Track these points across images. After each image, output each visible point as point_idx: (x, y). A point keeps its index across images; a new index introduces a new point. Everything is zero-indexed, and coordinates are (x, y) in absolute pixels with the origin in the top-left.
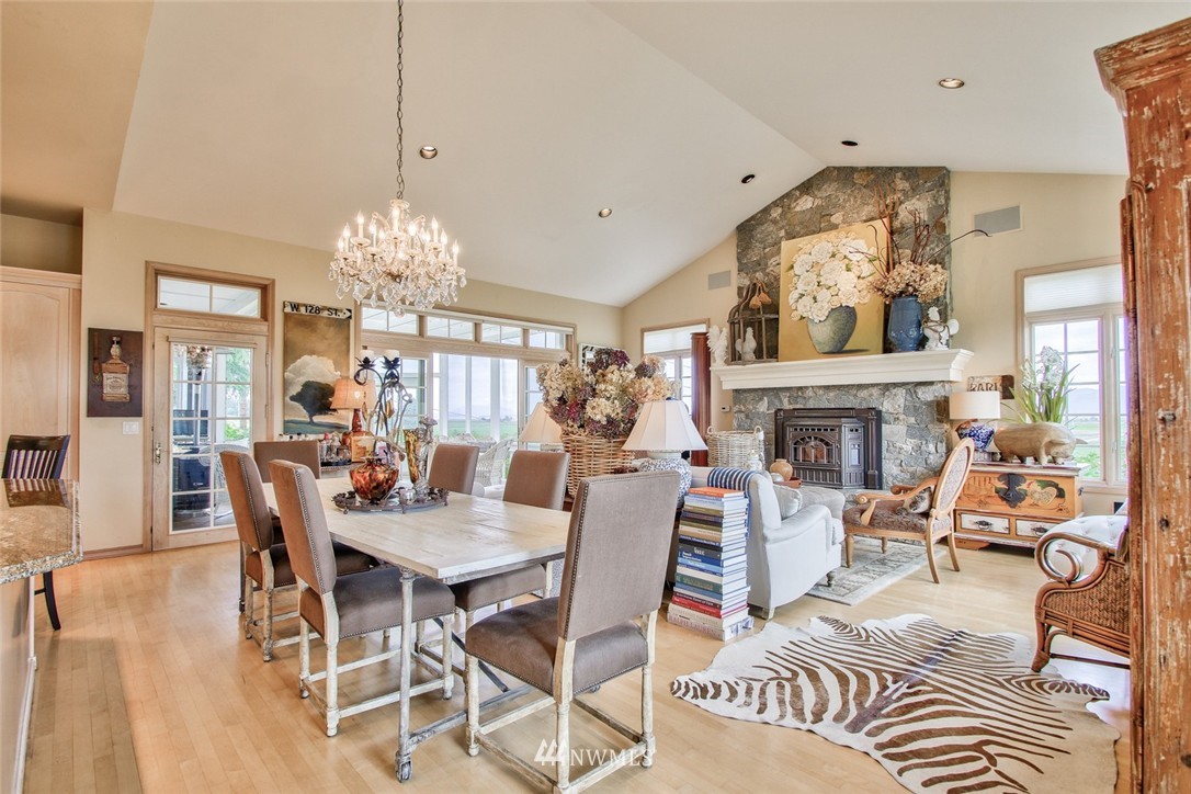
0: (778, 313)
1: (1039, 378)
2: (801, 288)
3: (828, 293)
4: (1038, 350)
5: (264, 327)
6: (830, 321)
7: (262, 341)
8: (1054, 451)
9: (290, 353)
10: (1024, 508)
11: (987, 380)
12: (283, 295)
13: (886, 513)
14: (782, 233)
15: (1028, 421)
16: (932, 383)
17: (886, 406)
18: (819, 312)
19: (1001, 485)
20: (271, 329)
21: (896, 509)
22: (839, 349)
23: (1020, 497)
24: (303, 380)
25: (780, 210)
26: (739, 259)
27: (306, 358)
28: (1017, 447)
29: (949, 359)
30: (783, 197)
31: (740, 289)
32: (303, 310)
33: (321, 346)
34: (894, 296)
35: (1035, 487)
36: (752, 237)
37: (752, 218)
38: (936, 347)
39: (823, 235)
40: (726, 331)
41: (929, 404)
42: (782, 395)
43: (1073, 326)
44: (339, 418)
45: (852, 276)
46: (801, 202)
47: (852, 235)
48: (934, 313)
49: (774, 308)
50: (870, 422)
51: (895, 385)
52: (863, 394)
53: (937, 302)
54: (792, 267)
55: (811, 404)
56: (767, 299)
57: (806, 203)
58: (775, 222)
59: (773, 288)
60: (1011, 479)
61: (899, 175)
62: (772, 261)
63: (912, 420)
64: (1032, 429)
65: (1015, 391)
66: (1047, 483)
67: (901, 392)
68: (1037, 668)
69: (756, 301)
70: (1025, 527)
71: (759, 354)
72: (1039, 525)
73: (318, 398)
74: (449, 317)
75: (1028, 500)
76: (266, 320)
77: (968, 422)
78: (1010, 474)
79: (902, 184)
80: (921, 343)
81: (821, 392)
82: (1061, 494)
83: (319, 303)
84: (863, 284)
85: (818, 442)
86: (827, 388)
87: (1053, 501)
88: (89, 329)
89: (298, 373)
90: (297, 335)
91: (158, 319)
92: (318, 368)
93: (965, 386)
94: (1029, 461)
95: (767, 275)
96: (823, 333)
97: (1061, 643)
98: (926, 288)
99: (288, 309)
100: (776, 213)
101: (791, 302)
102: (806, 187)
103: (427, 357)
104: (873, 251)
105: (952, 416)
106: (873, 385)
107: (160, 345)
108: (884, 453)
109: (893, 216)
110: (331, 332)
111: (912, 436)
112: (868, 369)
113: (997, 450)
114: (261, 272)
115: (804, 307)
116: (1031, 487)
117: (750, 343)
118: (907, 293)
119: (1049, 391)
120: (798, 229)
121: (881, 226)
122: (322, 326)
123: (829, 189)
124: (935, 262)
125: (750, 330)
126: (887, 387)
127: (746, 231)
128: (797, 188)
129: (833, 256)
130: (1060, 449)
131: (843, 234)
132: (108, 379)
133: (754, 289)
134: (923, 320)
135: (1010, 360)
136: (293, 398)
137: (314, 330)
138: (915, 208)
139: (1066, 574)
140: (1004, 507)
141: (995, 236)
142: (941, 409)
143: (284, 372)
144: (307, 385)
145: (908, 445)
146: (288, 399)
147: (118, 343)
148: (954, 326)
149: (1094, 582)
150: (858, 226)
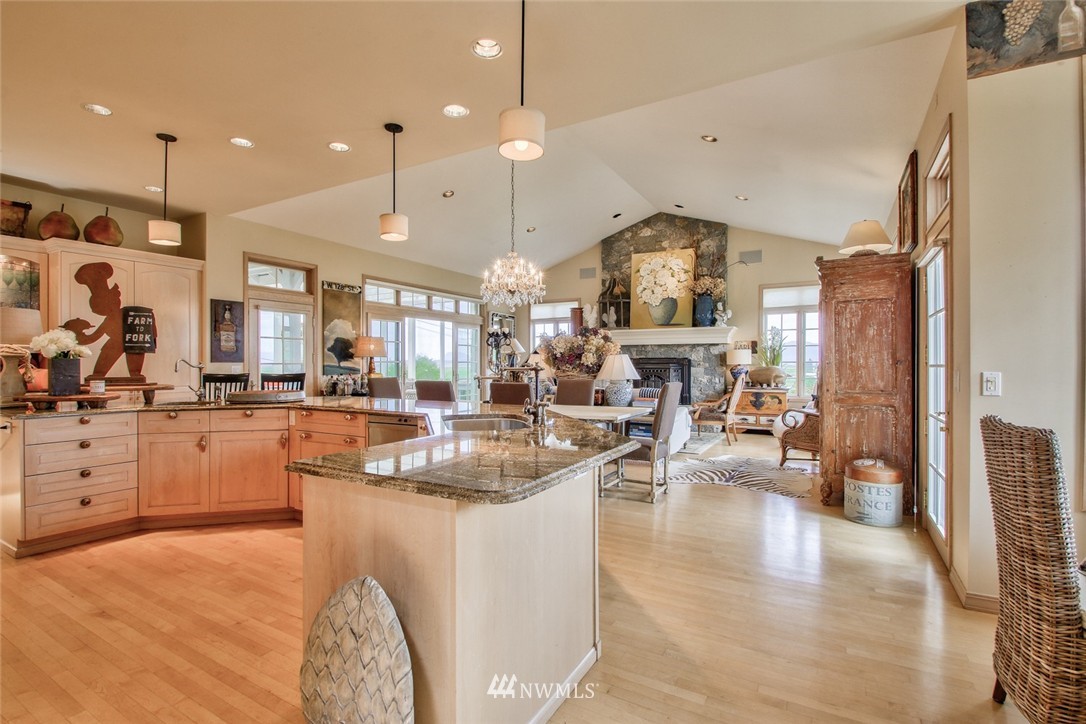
0: (629, 298)
1: (770, 343)
2: (644, 284)
3: (661, 289)
4: (769, 328)
5: (310, 299)
6: (662, 306)
7: (311, 308)
8: (777, 380)
9: (327, 318)
10: (763, 410)
11: (746, 344)
12: (323, 276)
13: (706, 412)
14: (632, 249)
15: (764, 365)
16: (717, 345)
17: (693, 357)
18: (655, 300)
19: (753, 399)
20: (315, 300)
21: (711, 411)
22: (667, 322)
23: (762, 404)
24: (334, 336)
25: (630, 234)
26: (603, 262)
27: (336, 320)
28: (760, 380)
29: (726, 332)
30: (633, 226)
31: (604, 282)
32: (334, 286)
33: (344, 313)
34: (699, 295)
35: (769, 399)
36: (612, 248)
37: (612, 236)
38: (721, 325)
39: (658, 254)
40: (596, 308)
41: (716, 356)
42: (632, 349)
43: (785, 316)
44: (354, 363)
45: (675, 280)
46: (644, 231)
47: (675, 256)
48: (720, 306)
49: (627, 295)
50: (684, 366)
51: (699, 345)
52: (680, 350)
53: (720, 300)
54: (638, 271)
55: (650, 356)
56: (624, 290)
57: (647, 232)
58: (627, 241)
59: (626, 282)
60: (758, 396)
61: (701, 224)
62: (626, 265)
63: (707, 365)
64: (767, 369)
65: (758, 349)
66: (773, 397)
67: (701, 349)
68: (782, 465)
69: (617, 290)
70: (763, 420)
71: (618, 323)
72: (770, 418)
73: (343, 350)
74: (413, 292)
75: (765, 406)
76: (312, 294)
77: (736, 366)
78: (756, 393)
79: (703, 230)
80: (713, 322)
81: (656, 348)
82: (780, 402)
83: (343, 283)
84: (681, 285)
85: (657, 379)
86: (660, 346)
87: (777, 406)
88: (212, 300)
89: (332, 332)
90: (330, 304)
91: (251, 293)
92: (343, 328)
93: (733, 346)
94: (765, 386)
95: (622, 273)
96: (658, 313)
97: (791, 453)
98: (717, 292)
99: (326, 287)
100: (628, 235)
101: (638, 292)
102: (647, 222)
103: (401, 320)
104: (686, 267)
105: (728, 363)
106: (686, 345)
107: (252, 311)
108: (692, 384)
109: (697, 248)
110: (350, 303)
111: (707, 374)
112: (683, 336)
113: (750, 380)
114: (308, 259)
115: (646, 296)
116: (766, 399)
117: (612, 316)
118: (707, 294)
119: (774, 350)
120: (642, 247)
121: (691, 251)
122: (345, 298)
123: (661, 226)
124: (720, 277)
125: (613, 309)
126: (694, 346)
127: (608, 244)
128: (641, 222)
129: (664, 267)
130: (780, 379)
131: (669, 254)
132: (224, 335)
133: (614, 283)
134: (714, 310)
135: (756, 333)
136: (329, 350)
137: (341, 302)
138: (709, 245)
139: (792, 424)
140: (754, 410)
141: (751, 265)
142: (722, 359)
143: (323, 330)
144: (337, 340)
145: (705, 379)
146: (326, 350)
147: (229, 310)
148: (730, 313)
149: (802, 426)
150: (677, 251)
